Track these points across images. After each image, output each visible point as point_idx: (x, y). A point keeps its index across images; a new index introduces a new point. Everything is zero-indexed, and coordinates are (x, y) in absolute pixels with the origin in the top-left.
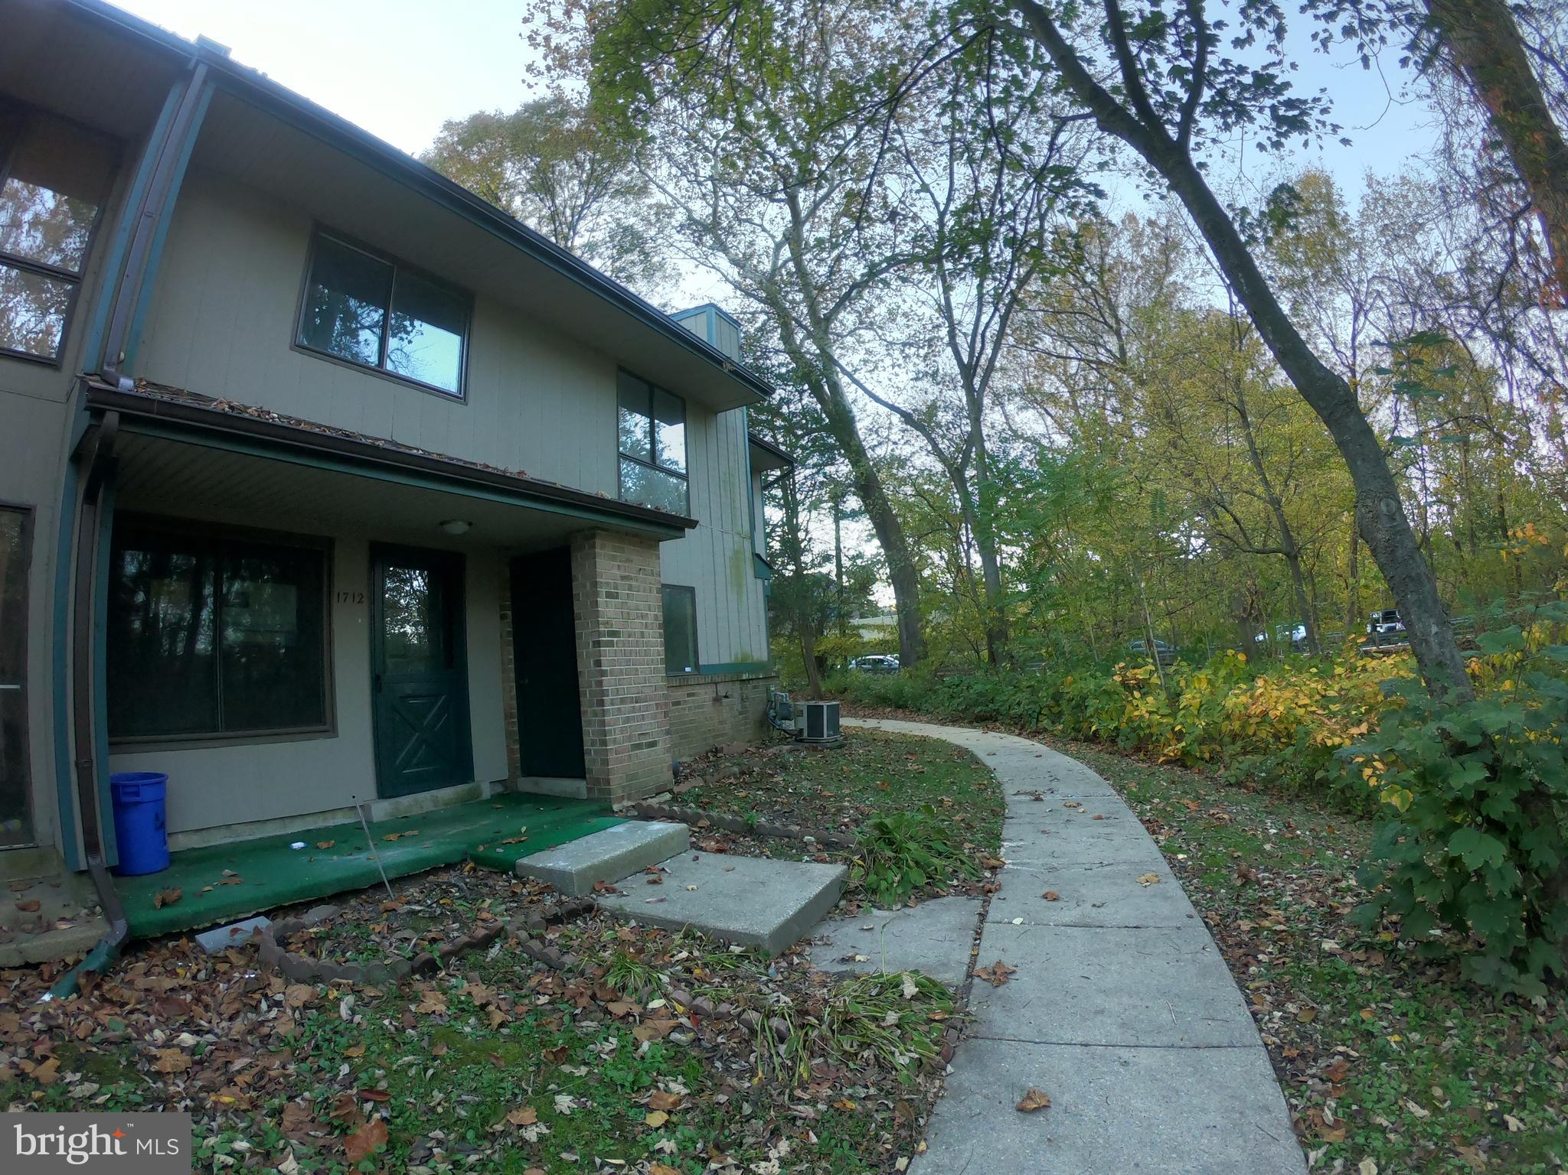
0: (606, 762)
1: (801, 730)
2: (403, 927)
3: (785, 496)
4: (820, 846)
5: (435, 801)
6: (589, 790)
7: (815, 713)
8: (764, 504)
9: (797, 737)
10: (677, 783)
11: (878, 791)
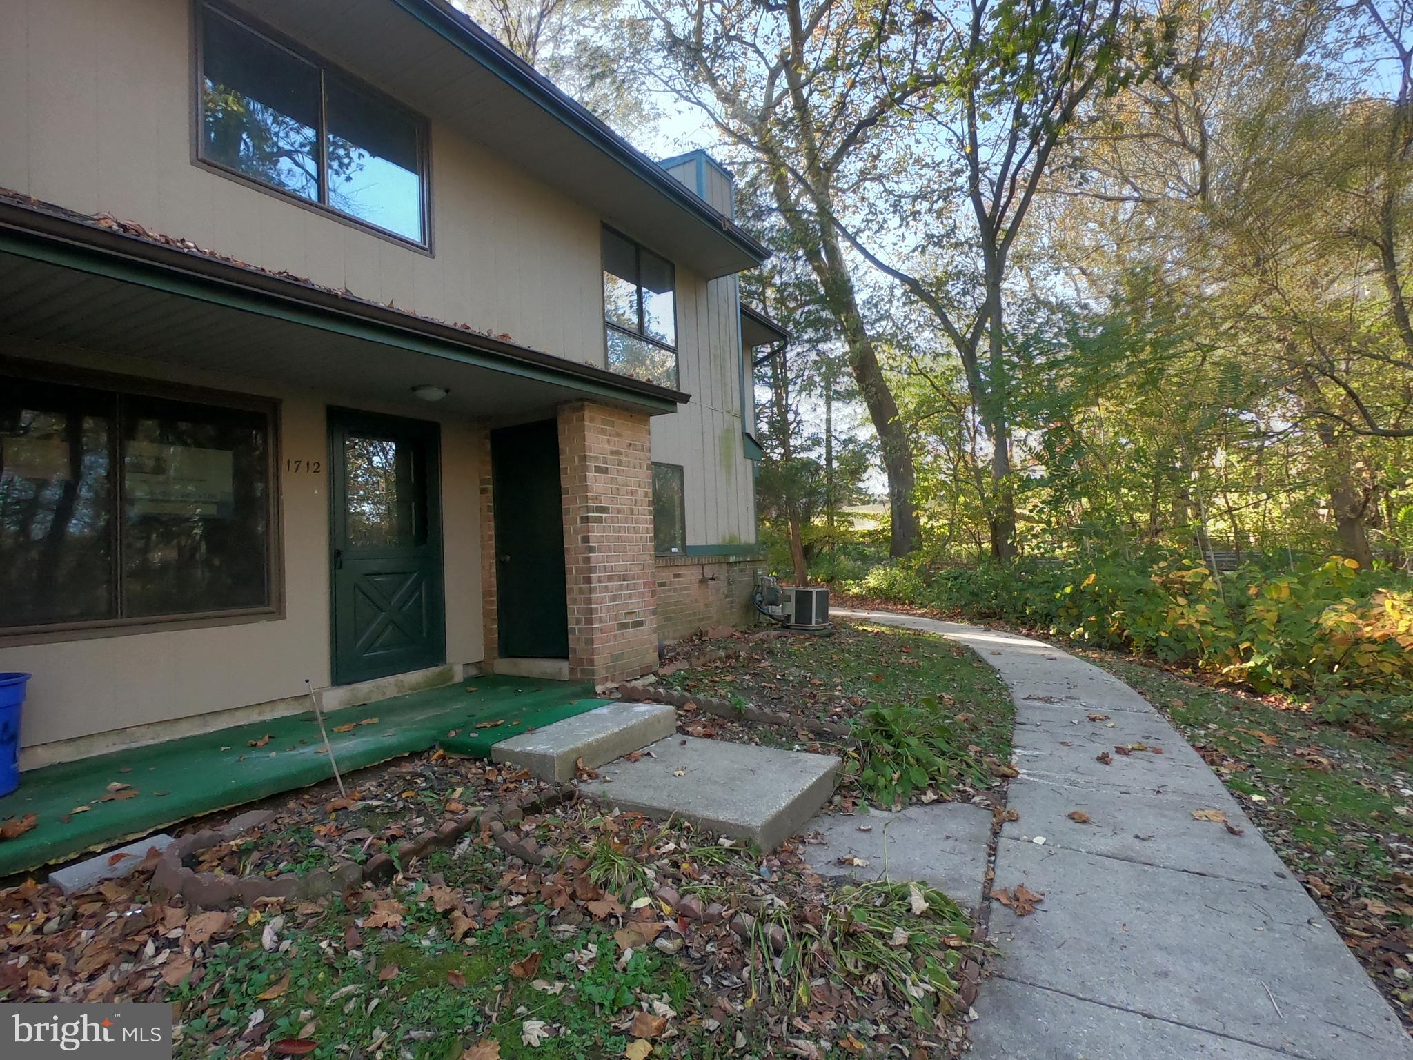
0: (590, 641)
1: (789, 616)
2: (356, 826)
3: (775, 375)
4: (811, 735)
5: (400, 686)
6: (572, 671)
7: (803, 600)
8: (754, 384)
9: (784, 624)
10: (662, 665)
11: (871, 682)
